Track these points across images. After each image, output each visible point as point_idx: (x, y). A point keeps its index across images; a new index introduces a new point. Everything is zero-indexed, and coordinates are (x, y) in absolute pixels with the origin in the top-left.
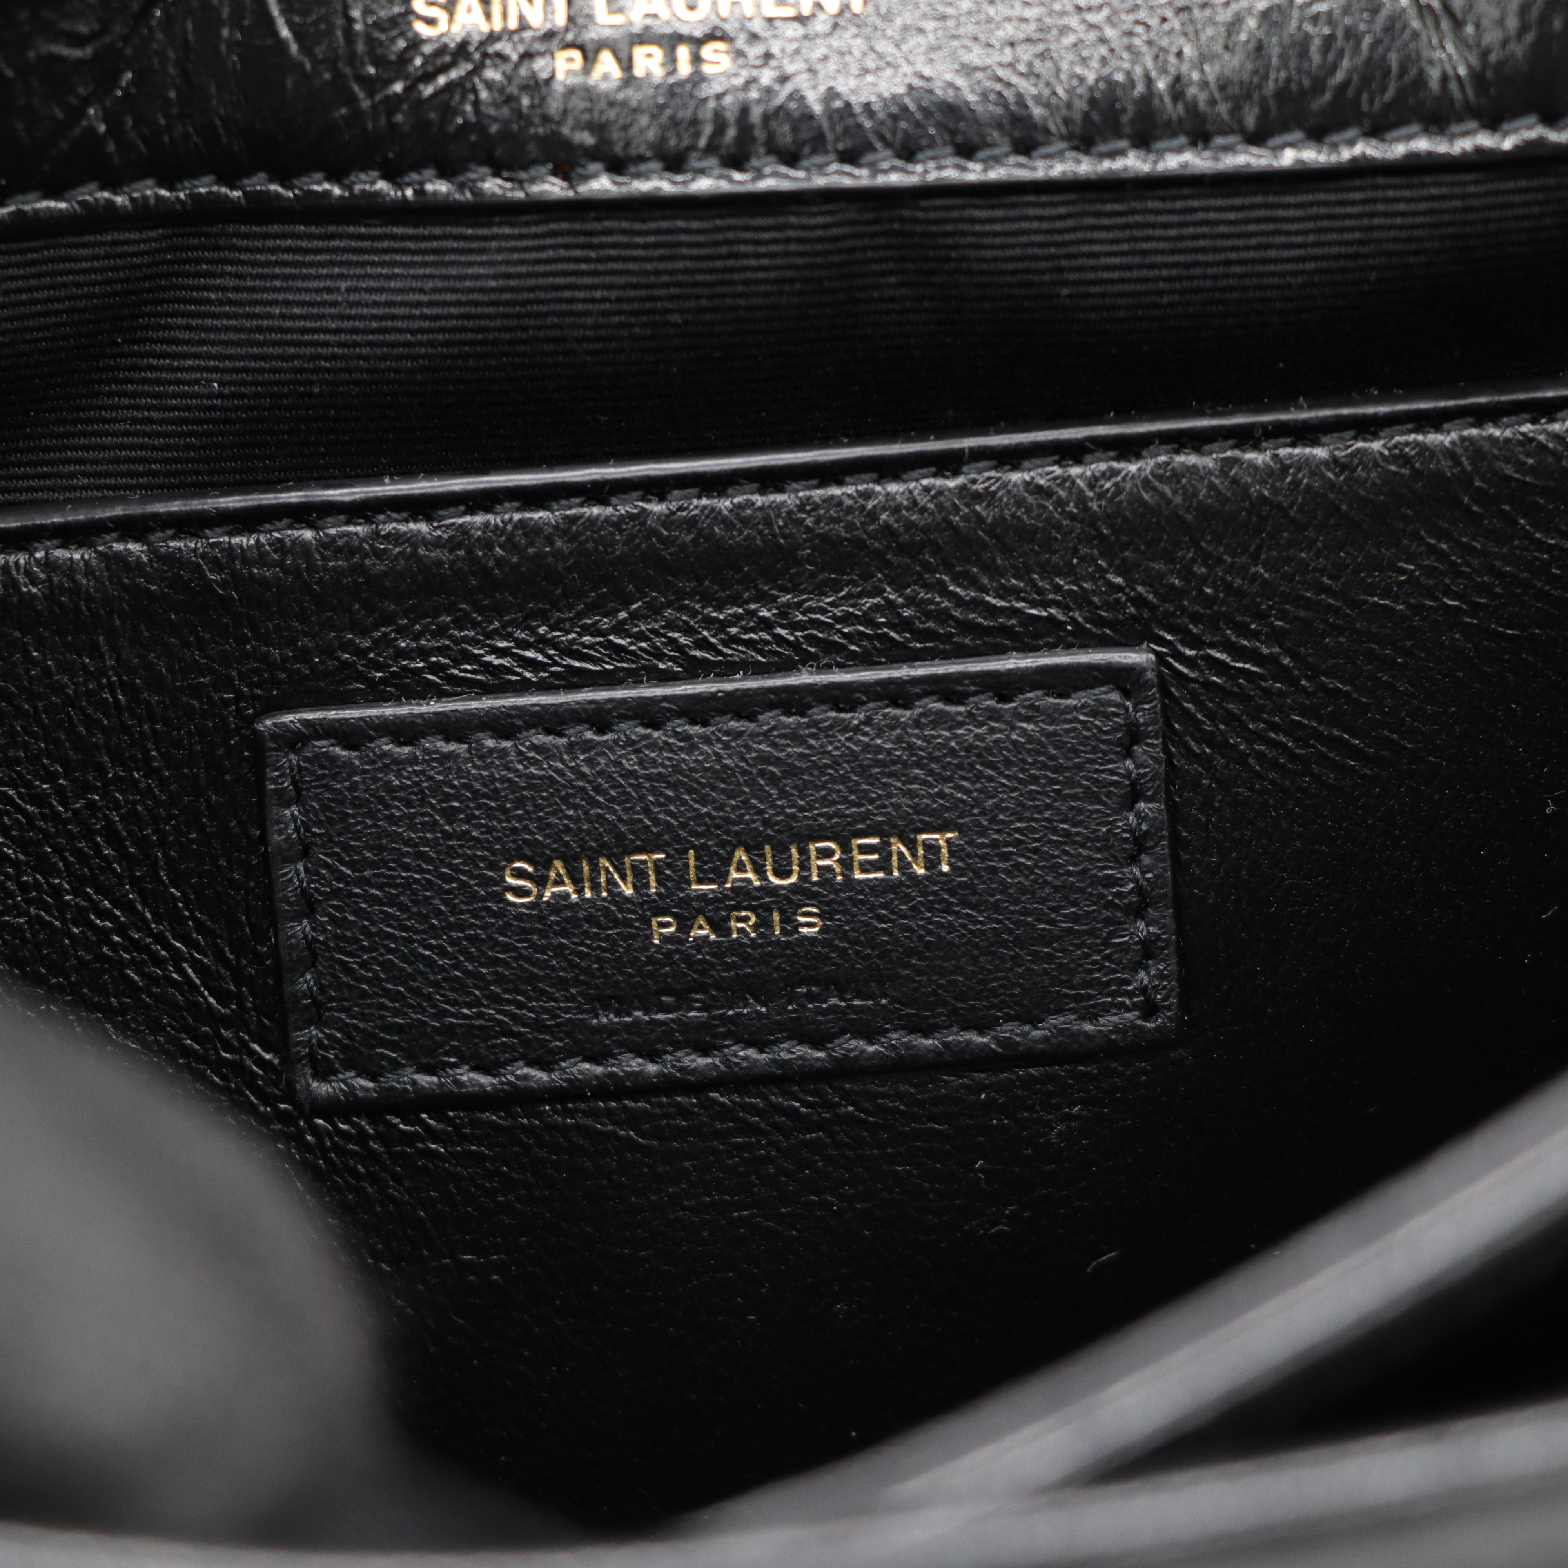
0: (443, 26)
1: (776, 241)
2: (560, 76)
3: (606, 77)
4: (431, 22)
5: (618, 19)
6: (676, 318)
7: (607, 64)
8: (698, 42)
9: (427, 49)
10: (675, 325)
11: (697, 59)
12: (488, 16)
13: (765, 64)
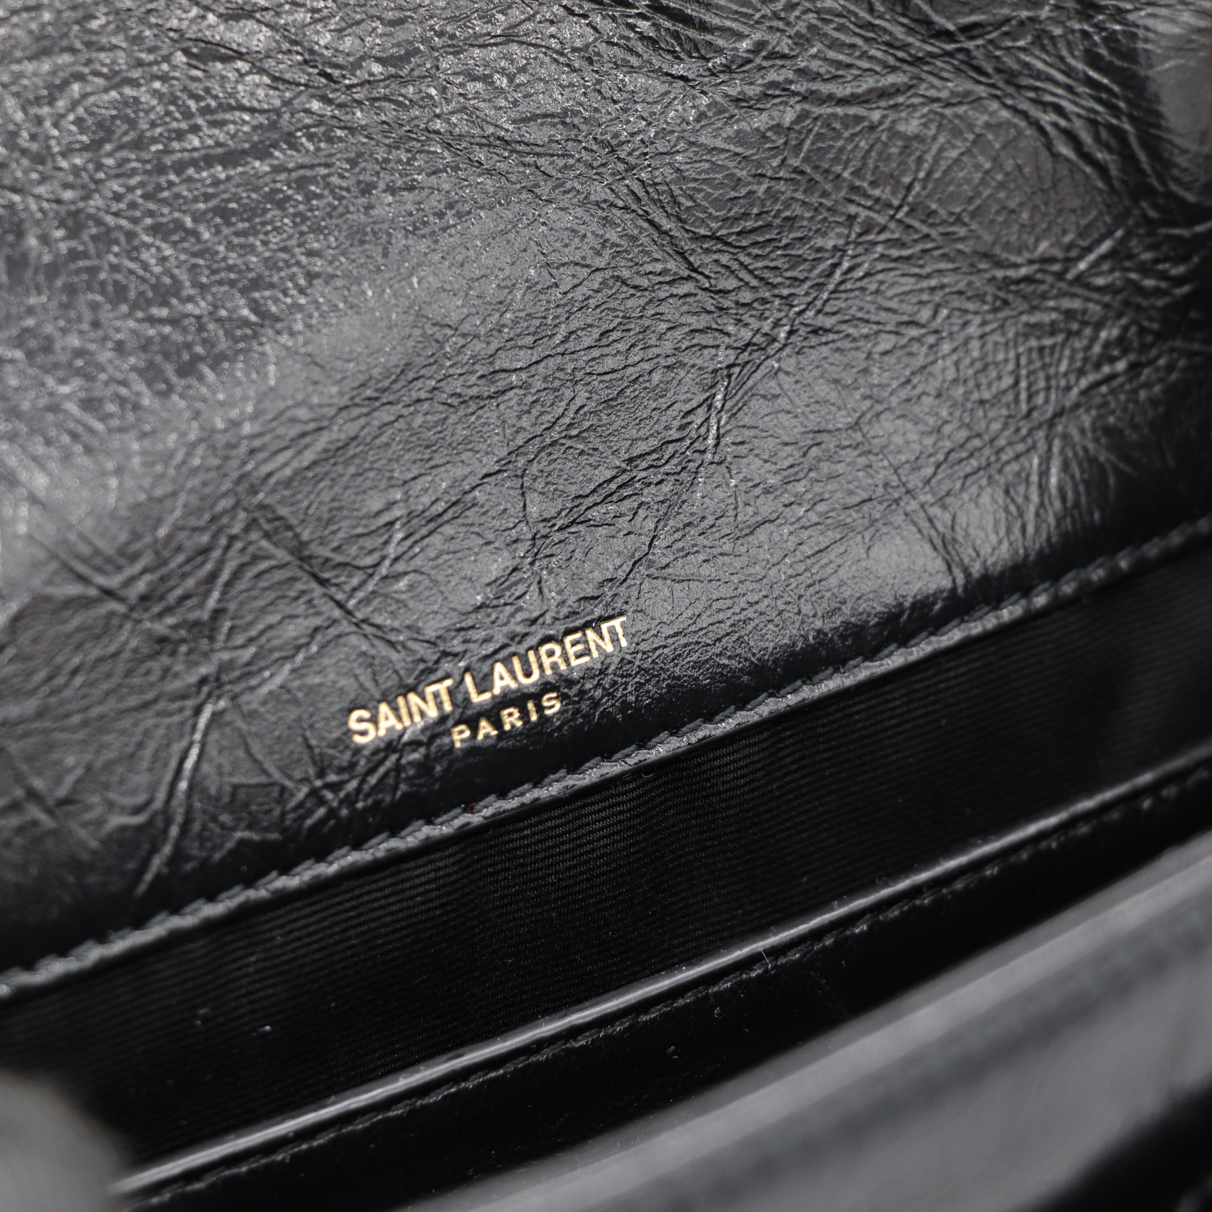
0: (372, 735)
1: (604, 809)
2: (458, 745)
3: (487, 736)
4: (363, 733)
5: (487, 696)
6: (552, 879)
7: (486, 728)
8: (537, 697)
9: (366, 752)
10: (553, 884)
11: (540, 708)
12: (399, 718)
13: (581, 699)
